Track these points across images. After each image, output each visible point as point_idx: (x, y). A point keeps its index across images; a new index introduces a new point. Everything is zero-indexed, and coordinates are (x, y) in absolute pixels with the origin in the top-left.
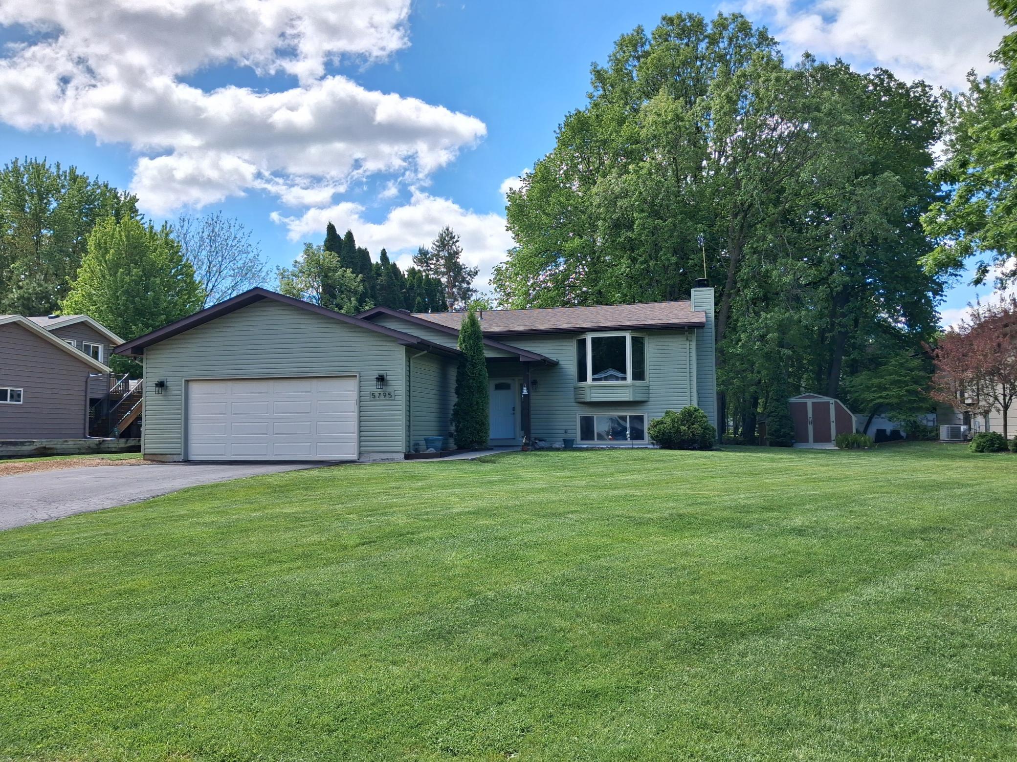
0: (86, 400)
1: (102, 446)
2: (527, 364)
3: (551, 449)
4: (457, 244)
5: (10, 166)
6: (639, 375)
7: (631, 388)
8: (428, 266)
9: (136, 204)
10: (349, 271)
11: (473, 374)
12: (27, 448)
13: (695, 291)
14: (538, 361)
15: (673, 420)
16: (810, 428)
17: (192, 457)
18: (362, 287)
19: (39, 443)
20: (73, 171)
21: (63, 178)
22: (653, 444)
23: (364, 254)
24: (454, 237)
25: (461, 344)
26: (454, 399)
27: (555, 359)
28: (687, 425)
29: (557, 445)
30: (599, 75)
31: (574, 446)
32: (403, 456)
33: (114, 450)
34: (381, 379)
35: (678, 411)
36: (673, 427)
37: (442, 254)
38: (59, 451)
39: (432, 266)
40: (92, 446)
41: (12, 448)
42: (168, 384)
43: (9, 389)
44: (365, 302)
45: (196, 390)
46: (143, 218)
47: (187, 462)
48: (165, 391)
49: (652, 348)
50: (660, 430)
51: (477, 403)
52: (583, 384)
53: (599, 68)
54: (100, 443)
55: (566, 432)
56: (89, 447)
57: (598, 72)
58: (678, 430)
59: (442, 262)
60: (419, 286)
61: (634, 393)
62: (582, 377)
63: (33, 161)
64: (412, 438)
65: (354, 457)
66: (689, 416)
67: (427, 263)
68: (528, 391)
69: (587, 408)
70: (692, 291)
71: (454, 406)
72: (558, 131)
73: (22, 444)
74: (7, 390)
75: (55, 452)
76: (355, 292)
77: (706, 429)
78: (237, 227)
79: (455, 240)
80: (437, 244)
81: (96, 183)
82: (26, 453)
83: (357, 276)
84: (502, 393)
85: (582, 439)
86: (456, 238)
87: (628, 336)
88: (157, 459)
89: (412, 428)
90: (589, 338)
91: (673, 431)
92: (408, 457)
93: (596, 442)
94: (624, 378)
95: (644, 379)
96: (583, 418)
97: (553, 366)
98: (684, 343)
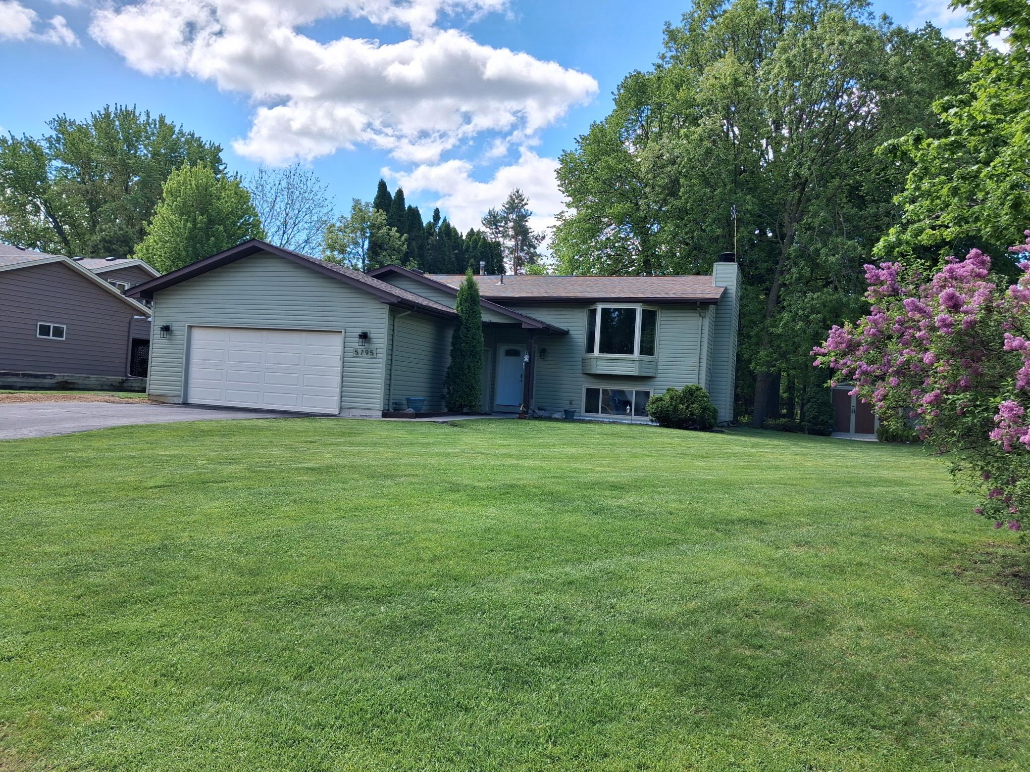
0: (128, 341)
1: (125, 385)
2: (532, 331)
3: (549, 419)
4: (526, 207)
5: (103, 112)
6: (648, 349)
7: (637, 362)
8: (497, 228)
9: (220, 154)
10: (394, 229)
11: (467, 337)
12: (48, 381)
13: (717, 265)
14: (540, 329)
15: (672, 398)
16: (853, 417)
17: (192, 400)
18: (405, 246)
19: (60, 377)
20: (162, 119)
21: (153, 126)
22: (652, 421)
23: (414, 213)
24: (523, 200)
25: (458, 307)
26: (449, 361)
27: (565, 328)
28: (686, 404)
29: (556, 416)
30: (672, 35)
31: (575, 418)
32: (380, 413)
33: (137, 389)
34: (364, 336)
35: (680, 388)
36: (671, 405)
37: (511, 216)
38: (80, 387)
39: (501, 229)
40: (115, 384)
41: (33, 380)
42: (173, 328)
43: (52, 325)
44: (409, 261)
45: (197, 334)
46: (226, 168)
47: (186, 404)
48: (170, 334)
49: (665, 324)
50: (658, 407)
51: (469, 367)
52: (590, 355)
53: (673, 27)
54: (123, 382)
55: (571, 403)
56: (112, 385)
57: (672, 31)
58: (675, 408)
59: (511, 224)
60: (474, 248)
61: (640, 368)
62: (590, 349)
63: (123, 108)
64: (392, 397)
65: (336, 412)
66: (690, 394)
67: (496, 226)
68: (530, 359)
69: (593, 380)
70: (715, 265)
71: (448, 368)
72: (616, 92)
73: (44, 377)
74: (50, 326)
75: (76, 386)
76: (398, 251)
77: (706, 409)
78: (313, 181)
79: (523, 203)
80: (507, 206)
81: (181, 132)
82: (47, 386)
83: (402, 235)
84: (512, 359)
85: (587, 411)
86: (525, 201)
87: (639, 309)
88: (158, 400)
89: (392, 387)
90: (599, 308)
91: (671, 409)
92: (385, 415)
93: (600, 415)
94: (631, 352)
95: (652, 354)
96: (588, 390)
97: (562, 335)
98: (697, 319)
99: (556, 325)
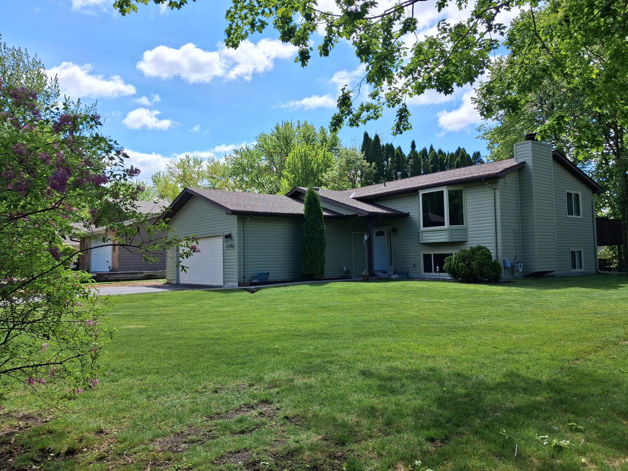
2: (370, 218)
7: (447, 231)
13: (518, 145)
23: (389, 148)
27: (406, 212)
32: (238, 284)
34: (229, 237)
55: (414, 266)
61: (450, 235)
65: (222, 284)
69: (426, 248)
84: (380, 237)
85: (425, 271)
87: (445, 191)
88: (170, 282)
89: (247, 267)
90: (420, 194)
92: (240, 285)
93: (433, 273)
94: (443, 224)
95: (463, 224)
96: (425, 255)
97: (405, 216)
98: (490, 192)
99: (401, 210)
